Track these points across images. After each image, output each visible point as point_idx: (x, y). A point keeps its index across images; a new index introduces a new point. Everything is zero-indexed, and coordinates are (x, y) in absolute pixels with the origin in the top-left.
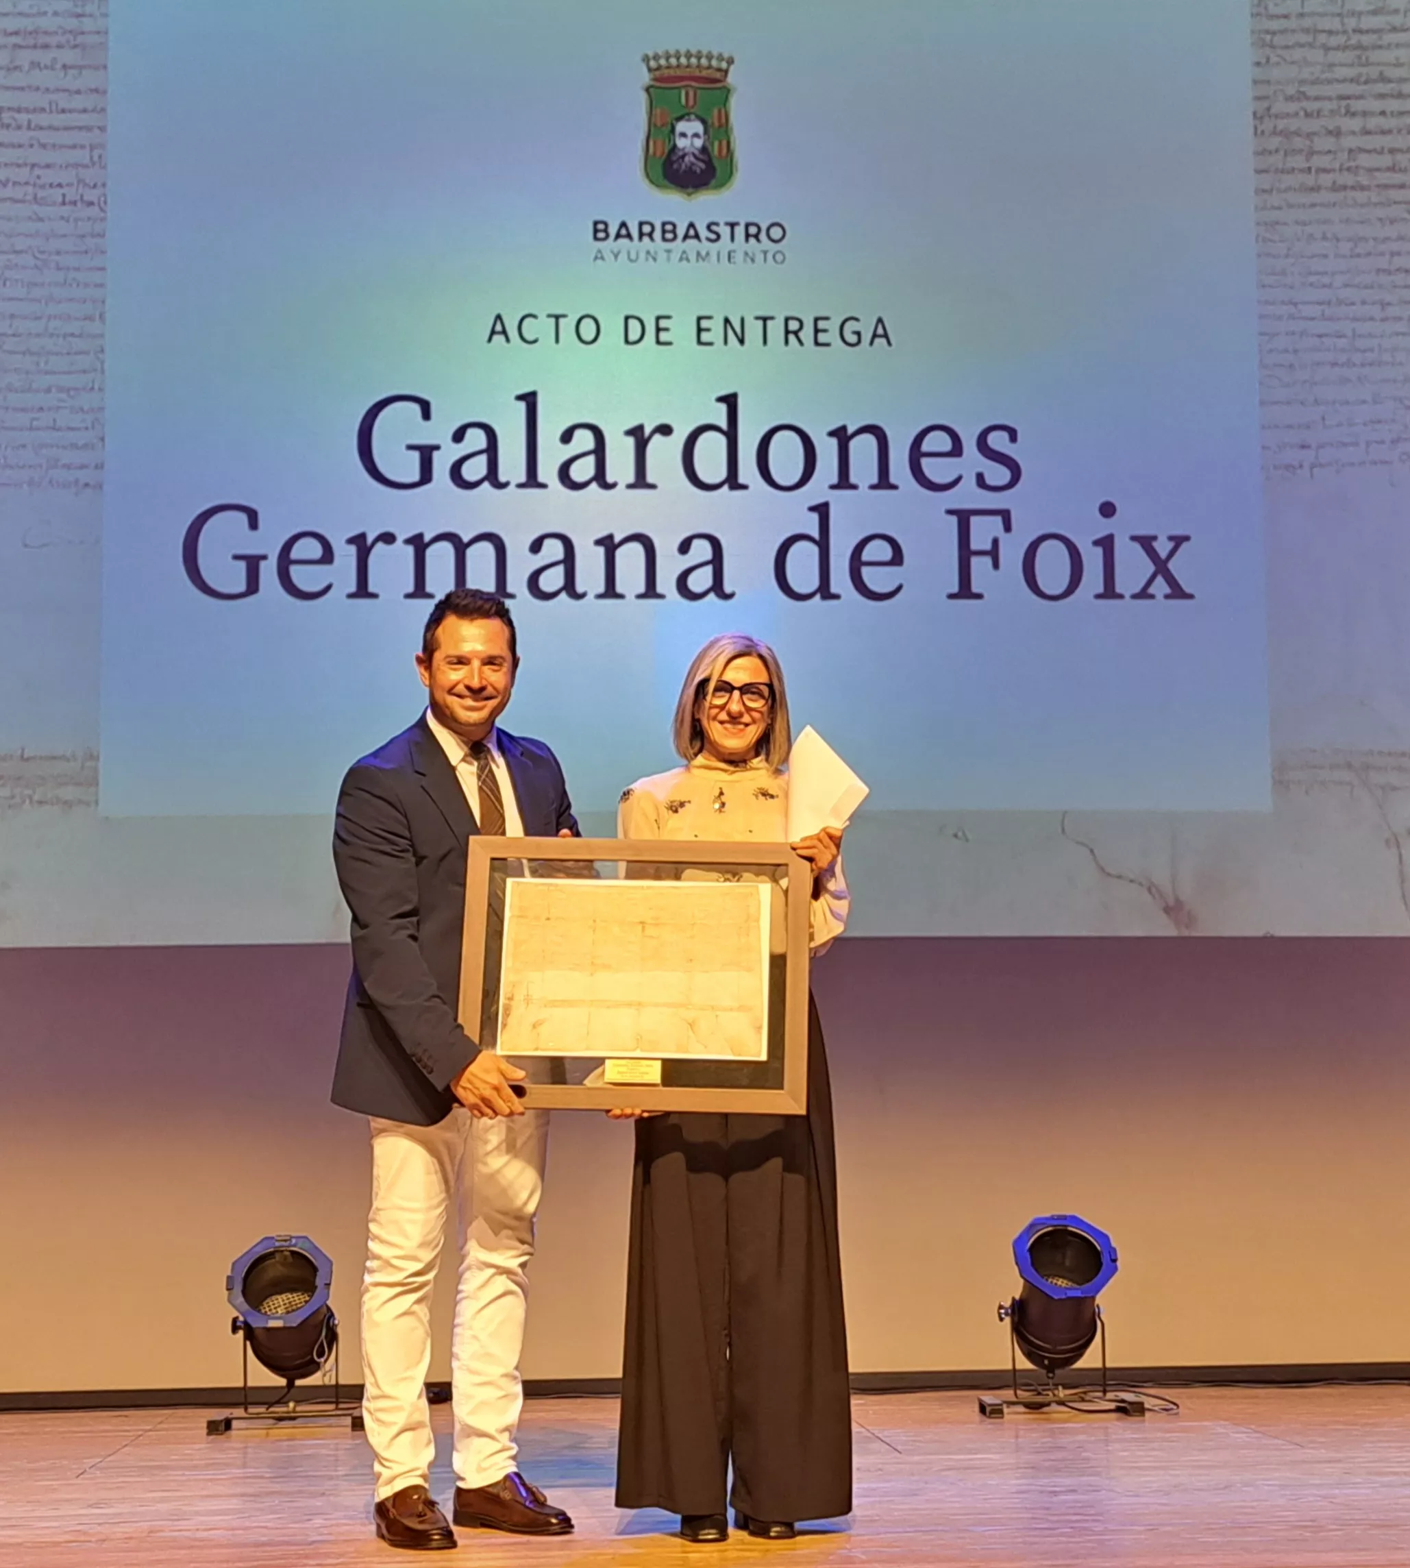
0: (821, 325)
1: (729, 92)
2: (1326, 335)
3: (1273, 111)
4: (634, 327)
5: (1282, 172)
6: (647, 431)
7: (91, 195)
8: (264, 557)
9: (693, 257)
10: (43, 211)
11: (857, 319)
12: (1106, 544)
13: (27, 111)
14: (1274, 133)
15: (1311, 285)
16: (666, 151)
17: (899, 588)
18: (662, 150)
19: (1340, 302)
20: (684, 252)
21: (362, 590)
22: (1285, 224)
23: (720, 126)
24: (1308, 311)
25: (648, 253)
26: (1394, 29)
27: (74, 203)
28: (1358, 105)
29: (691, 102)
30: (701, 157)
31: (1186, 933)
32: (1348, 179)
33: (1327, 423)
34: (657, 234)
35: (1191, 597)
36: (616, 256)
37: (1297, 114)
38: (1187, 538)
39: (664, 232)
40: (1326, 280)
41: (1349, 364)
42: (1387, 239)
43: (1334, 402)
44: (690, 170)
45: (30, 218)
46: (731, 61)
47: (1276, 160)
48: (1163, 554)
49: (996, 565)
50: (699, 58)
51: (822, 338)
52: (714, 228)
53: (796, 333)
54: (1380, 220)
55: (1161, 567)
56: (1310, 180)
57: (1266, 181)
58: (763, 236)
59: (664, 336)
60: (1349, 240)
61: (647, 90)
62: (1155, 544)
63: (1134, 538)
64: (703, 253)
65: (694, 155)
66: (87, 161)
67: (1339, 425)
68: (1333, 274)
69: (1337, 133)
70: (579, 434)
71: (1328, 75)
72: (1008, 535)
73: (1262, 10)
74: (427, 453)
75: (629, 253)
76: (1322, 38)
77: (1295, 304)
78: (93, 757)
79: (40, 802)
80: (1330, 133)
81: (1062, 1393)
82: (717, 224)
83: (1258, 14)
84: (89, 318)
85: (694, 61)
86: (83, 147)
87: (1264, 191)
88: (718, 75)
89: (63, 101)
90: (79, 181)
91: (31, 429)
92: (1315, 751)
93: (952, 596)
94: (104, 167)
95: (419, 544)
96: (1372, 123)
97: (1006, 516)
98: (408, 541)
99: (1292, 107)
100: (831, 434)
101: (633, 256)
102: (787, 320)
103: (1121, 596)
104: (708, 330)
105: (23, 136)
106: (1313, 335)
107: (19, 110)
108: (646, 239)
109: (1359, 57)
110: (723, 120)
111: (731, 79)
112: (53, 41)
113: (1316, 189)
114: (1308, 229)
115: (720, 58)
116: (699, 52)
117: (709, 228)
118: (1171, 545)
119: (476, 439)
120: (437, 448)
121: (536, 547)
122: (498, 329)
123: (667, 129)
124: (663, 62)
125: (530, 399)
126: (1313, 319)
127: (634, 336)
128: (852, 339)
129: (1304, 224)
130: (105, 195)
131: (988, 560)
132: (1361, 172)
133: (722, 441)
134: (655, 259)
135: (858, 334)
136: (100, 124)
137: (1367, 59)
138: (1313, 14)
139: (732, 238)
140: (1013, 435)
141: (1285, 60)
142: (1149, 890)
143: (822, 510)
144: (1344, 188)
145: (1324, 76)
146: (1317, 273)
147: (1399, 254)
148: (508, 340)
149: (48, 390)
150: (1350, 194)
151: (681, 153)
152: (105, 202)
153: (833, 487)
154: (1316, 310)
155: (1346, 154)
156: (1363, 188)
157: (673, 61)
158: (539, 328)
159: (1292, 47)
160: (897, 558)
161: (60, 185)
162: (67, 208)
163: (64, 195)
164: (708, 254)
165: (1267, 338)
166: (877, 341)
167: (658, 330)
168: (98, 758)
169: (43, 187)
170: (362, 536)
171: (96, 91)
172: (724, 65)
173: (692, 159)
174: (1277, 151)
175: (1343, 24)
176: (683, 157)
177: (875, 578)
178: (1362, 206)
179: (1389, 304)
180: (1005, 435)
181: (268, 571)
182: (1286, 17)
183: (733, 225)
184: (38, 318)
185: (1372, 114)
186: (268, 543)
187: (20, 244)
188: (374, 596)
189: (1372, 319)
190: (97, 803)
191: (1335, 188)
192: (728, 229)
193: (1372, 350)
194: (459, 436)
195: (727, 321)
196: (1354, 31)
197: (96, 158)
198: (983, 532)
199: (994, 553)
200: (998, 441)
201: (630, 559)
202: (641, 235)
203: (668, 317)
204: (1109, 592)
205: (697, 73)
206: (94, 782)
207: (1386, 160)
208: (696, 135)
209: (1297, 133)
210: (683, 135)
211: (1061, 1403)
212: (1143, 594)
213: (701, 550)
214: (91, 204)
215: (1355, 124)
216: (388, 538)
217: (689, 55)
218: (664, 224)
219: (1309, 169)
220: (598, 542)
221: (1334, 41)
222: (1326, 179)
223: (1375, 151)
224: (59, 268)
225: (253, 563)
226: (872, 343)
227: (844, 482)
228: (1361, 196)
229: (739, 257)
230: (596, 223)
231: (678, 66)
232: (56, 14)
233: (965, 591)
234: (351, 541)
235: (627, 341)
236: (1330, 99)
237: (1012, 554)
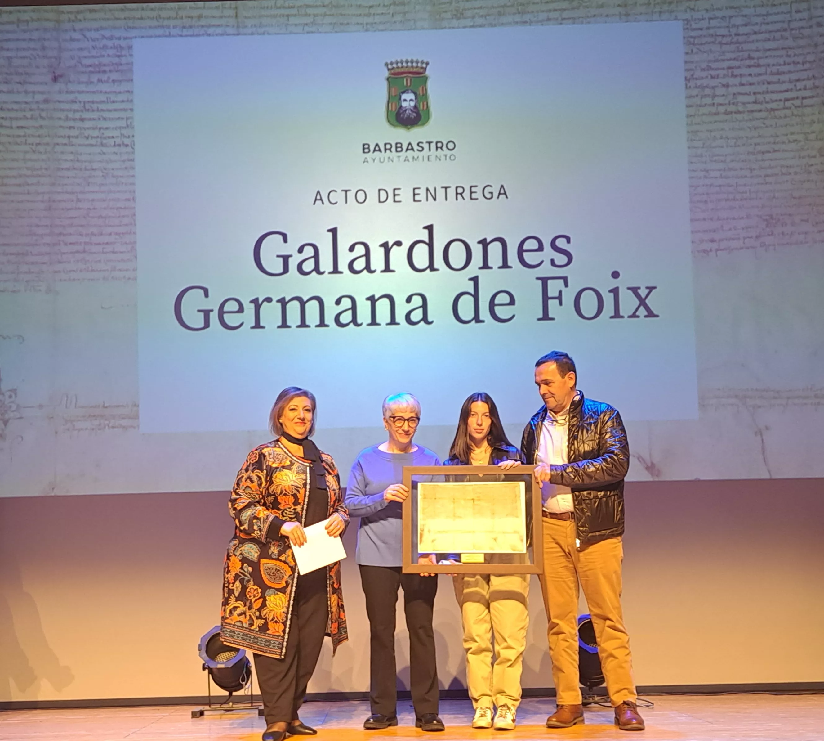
0: (474, 189)
1: (426, 78)
2: (723, 186)
3: (695, 76)
4: (383, 193)
5: (700, 106)
6: (390, 245)
7: (127, 141)
8: (212, 311)
9: (411, 160)
10: (105, 150)
11: (491, 186)
12: (615, 291)
13: (97, 102)
14: (696, 87)
15: (715, 161)
16: (398, 108)
17: (513, 316)
18: (394, 108)
19: (730, 169)
20: (406, 157)
21: (258, 325)
22: (701, 132)
23: (423, 95)
24: (713, 174)
25: (389, 158)
26: (755, 33)
27: (119, 145)
28: (736, 72)
29: (409, 84)
30: (414, 110)
31: (656, 479)
32: (732, 108)
33: (724, 228)
34: (393, 149)
35: (657, 316)
36: (374, 160)
37: (707, 77)
38: (655, 288)
39: (397, 148)
40: (722, 158)
41: (734, 199)
42: (753, 137)
43: (727, 219)
44: (409, 118)
45: (100, 153)
46: (427, 64)
47: (697, 101)
48: (643, 296)
49: (561, 304)
50: (412, 62)
51: (474, 196)
52: (420, 145)
53: (461, 194)
54: (749, 128)
55: (642, 302)
56: (713, 110)
57: (692, 111)
58: (444, 148)
59: (397, 198)
60: (733, 138)
61: (388, 79)
62: (639, 291)
63: (629, 288)
64: (416, 157)
65: (411, 110)
66: (125, 125)
67: (730, 229)
68: (726, 155)
69: (727, 86)
70: (357, 247)
71: (723, 57)
72: (567, 289)
73: (688, 26)
74: (286, 259)
75: (380, 159)
76: (719, 39)
77: (707, 171)
78: (136, 405)
79: (113, 427)
80: (724, 86)
81: (597, 699)
82: (422, 143)
83: (687, 29)
84: (128, 200)
85: (409, 64)
86: (123, 119)
87: (691, 116)
88: (422, 71)
89: (113, 97)
90: (121, 134)
91: (103, 253)
92: (719, 390)
93: (539, 319)
94: (133, 128)
95: (283, 302)
96: (744, 80)
97: (565, 279)
98: (278, 301)
99: (704, 74)
100: (479, 242)
101: (382, 160)
102: (457, 188)
103: (623, 317)
104: (418, 194)
105: (95, 115)
106: (717, 186)
107: (93, 102)
108: (388, 151)
109: (738, 47)
110: (425, 92)
111: (427, 73)
112: (107, 69)
113: (717, 114)
114: (713, 134)
115: (422, 62)
116: (412, 60)
117: (418, 145)
118: (647, 291)
119: (309, 252)
120: (291, 256)
121: (338, 302)
122: (318, 198)
123: (397, 98)
124: (395, 66)
125: (334, 231)
126: (716, 178)
127: (383, 198)
128: (489, 196)
129: (711, 131)
130: (134, 141)
131: (557, 301)
132: (739, 104)
133: (425, 248)
134: (392, 161)
135: (492, 193)
136: (131, 107)
137: (742, 48)
138: (714, 27)
139: (430, 150)
140: (568, 240)
141: (700, 50)
142: (638, 459)
143: (475, 280)
144: (731, 113)
145: (720, 58)
146: (718, 155)
147: (759, 144)
148: (323, 203)
149: (110, 234)
150: (734, 115)
151: (404, 109)
152: (134, 145)
153: (480, 268)
154: (717, 174)
155: (732, 96)
156: (739, 112)
157: (400, 65)
158: (338, 197)
159: (704, 44)
160: (512, 302)
161: (113, 137)
162: (117, 148)
163: (115, 142)
164: (418, 157)
165: (693, 188)
166: (501, 196)
167: (395, 195)
168: (138, 406)
169: (105, 138)
170: (257, 299)
171: (128, 92)
172: (424, 66)
173: (410, 112)
174: (697, 96)
175: (729, 31)
176: (406, 110)
177: (500, 312)
178: (740, 121)
179: (754, 169)
180: (564, 240)
181: (214, 317)
182: (701, 29)
183: (430, 143)
184: (104, 201)
185: (745, 75)
186: (213, 304)
187: (95, 165)
188: (263, 327)
189: (746, 177)
190: (138, 426)
191: (726, 113)
192: (428, 145)
193: (746, 192)
194: (301, 250)
195: (427, 189)
196: (736, 35)
197: (129, 123)
198: (554, 287)
199: (559, 297)
200: (560, 242)
201: (383, 306)
202: (386, 150)
203: (399, 189)
204: (617, 315)
205: (411, 70)
206: (136, 417)
207: (752, 98)
208: (411, 100)
209: (707, 87)
210: (405, 100)
211: (596, 703)
212: (634, 315)
213: (417, 301)
214: (127, 146)
215: (737, 81)
216: (269, 300)
217: (407, 62)
218: (397, 144)
219: (714, 104)
220: (368, 299)
221: (725, 40)
222: (722, 109)
223: (746, 94)
224: (113, 176)
225: (207, 313)
226: (498, 197)
227: (485, 266)
228: (739, 116)
229: (433, 158)
230: (364, 145)
231: (402, 67)
232: (109, 56)
233: (546, 317)
234: (252, 302)
235: (380, 202)
236: (723, 69)
237: (569, 297)
